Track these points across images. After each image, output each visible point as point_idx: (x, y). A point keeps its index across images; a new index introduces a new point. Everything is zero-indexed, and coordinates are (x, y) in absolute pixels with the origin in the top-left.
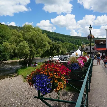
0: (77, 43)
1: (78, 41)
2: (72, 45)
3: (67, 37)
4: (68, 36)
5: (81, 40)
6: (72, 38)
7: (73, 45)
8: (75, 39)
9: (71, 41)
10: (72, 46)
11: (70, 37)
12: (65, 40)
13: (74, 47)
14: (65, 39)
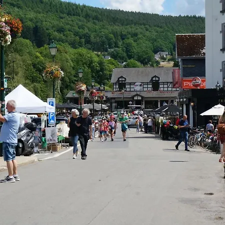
0: (127, 51)
1: (131, 41)
2: (91, 62)
3: (69, 14)
4: (77, 6)
5: (148, 34)
6: (96, 18)
7: (96, 59)
8: (118, 28)
9: (92, 39)
10: (90, 64)
11: (87, 16)
12: (61, 30)
13: (102, 70)
14: (56, 22)
